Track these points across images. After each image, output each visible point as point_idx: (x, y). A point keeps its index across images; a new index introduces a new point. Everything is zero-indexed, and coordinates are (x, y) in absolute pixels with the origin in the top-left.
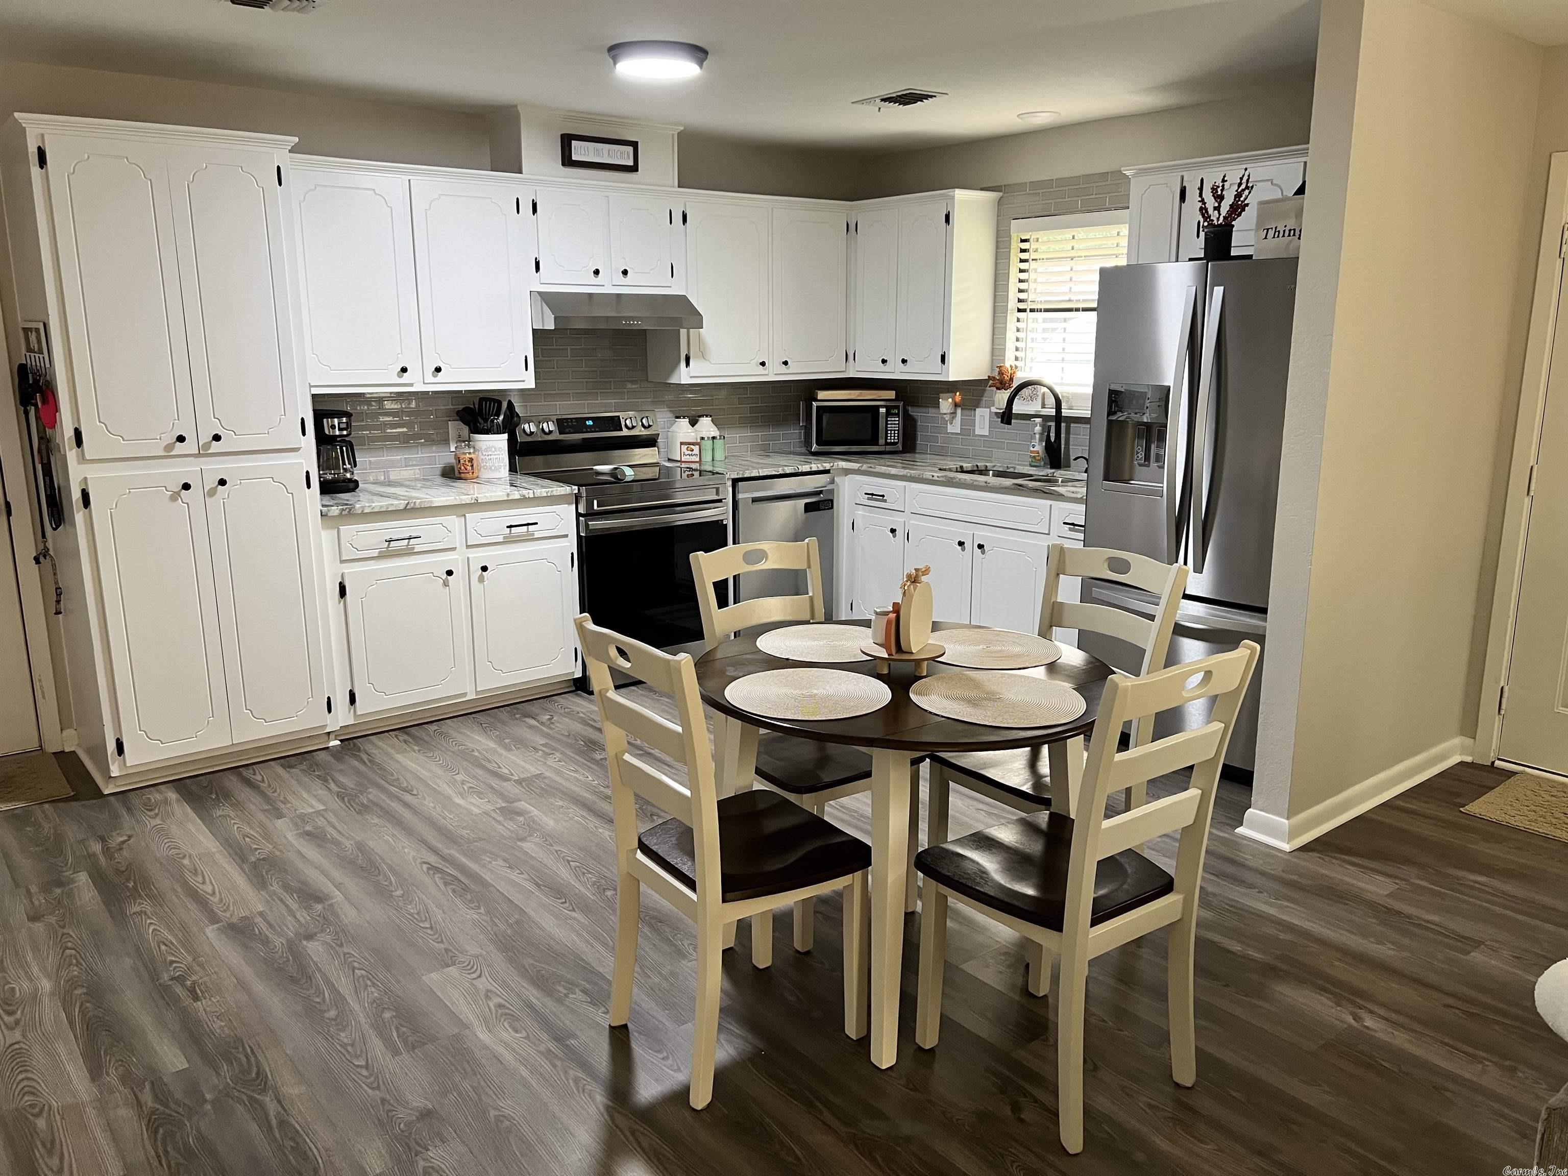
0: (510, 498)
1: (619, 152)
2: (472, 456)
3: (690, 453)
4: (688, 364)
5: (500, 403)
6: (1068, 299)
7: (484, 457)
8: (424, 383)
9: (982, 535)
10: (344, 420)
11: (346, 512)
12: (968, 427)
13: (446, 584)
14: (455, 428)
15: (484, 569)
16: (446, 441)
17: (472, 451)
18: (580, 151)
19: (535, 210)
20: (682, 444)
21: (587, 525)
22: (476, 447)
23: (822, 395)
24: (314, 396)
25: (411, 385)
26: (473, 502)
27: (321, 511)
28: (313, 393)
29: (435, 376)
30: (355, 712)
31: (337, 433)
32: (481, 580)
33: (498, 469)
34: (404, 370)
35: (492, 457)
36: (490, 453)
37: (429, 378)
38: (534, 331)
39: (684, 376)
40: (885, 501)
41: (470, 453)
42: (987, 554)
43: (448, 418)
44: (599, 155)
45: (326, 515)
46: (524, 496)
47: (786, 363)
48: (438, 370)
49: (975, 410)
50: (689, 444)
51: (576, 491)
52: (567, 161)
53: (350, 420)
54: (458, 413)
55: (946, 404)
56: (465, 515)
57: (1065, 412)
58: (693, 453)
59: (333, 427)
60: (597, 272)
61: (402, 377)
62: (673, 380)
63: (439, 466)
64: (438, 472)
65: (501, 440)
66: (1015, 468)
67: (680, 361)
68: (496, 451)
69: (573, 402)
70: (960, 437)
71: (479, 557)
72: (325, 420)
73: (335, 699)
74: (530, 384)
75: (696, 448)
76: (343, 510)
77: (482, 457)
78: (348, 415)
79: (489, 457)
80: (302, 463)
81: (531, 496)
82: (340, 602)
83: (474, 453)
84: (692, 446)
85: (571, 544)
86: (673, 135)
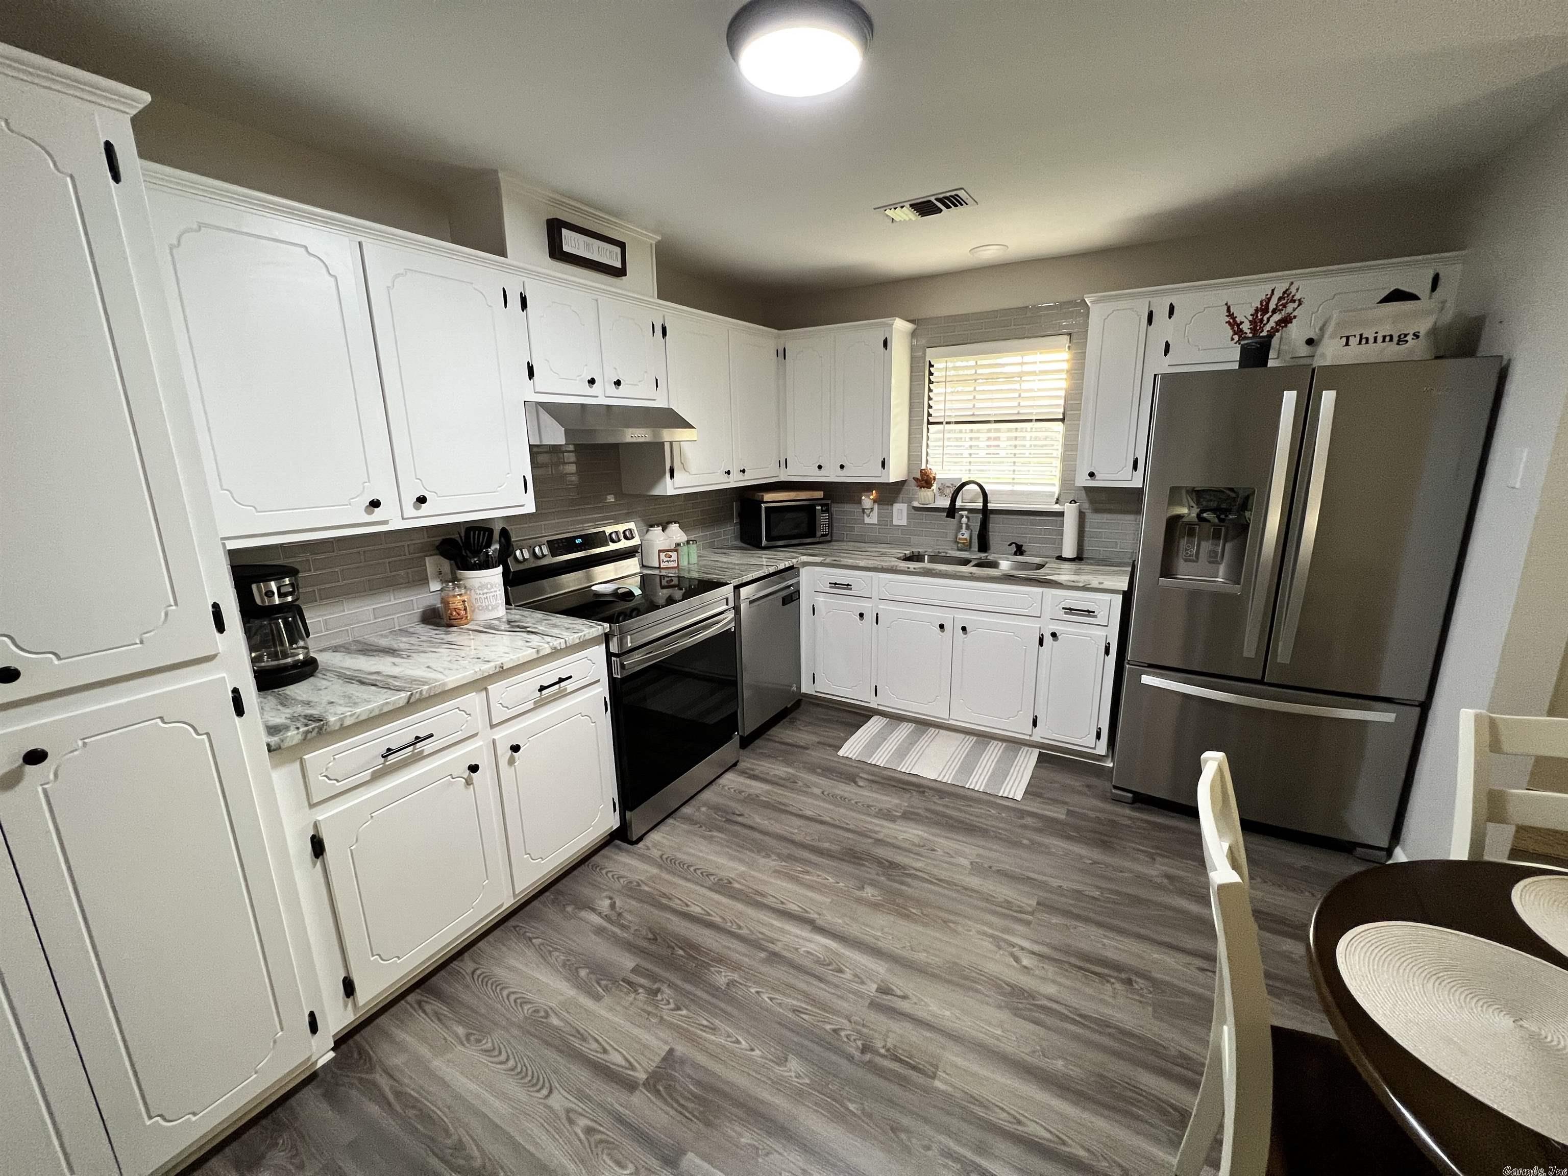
0: (541, 654)
1: (608, 252)
2: (465, 598)
3: (668, 559)
4: (672, 476)
5: (491, 531)
6: (1016, 412)
7: (478, 597)
8: (403, 519)
9: (963, 618)
10: (287, 581)
11: (314, 733)
12: (886, 520)
13: (468, 782)
14: (431, 563)
15: (515, 749)
16: (423, 581)
17: (463, 591)
18: (572, 243)
19: (524, 305)
20: (660, 551)
21: (623, 666)
22: (468, 586)
23: (768, 497)
24: (232, 554)
25: (386, 522)
26: (497, 670)
27: (268, 745)
28: (228, 548)
29: (417, 508)
30: (355, 1004)
31: (277, 601)
32: (511, 762)
33: (495, 608)
34: (375, 504)
35: (488, 595)
36: (485, 591)
37: (410, 511)
38: (531, 447)
39: (670, 487)
40: (851, 589)
41: (460, 595)
42: (969, 635)
43: (425, 554)
44: (589, 251)
45: (279, 748)
46: (555, 648)
47: (743, 471)
48: (422, 500)
49: (892, 505)
50: (668, 551)
51: (608, 630)
52: (556, 252)
53: (296, 580)
54: (438, 548)
55: (867, 501)
56: (486, 689)
57: (991, 506)
58: (672, 559)
59: (270, 594)
60: (592, 382)
61: (372, 513)
62: (657, 491)
63: (418, 610)
64: (417, 618)
65: (494, 576)
66: (946, 553)
67: (665, 473)
68: (492, 587)
69: (557, 521)
70: (878, 527)
71: (505, 736)
72: (254, 587)
73: (323, 1011)
74: (531, 508)
75: (674, 555)
76: (307, 732)
77: (476, 596)
78: (292, 572)
79: (485, 596)
80: (224, 677)
81: (563, 646)
82: (314, 865)
83: (466, 593)
84: (670, 553)
85: (602, 690)
86: (651, 245)
